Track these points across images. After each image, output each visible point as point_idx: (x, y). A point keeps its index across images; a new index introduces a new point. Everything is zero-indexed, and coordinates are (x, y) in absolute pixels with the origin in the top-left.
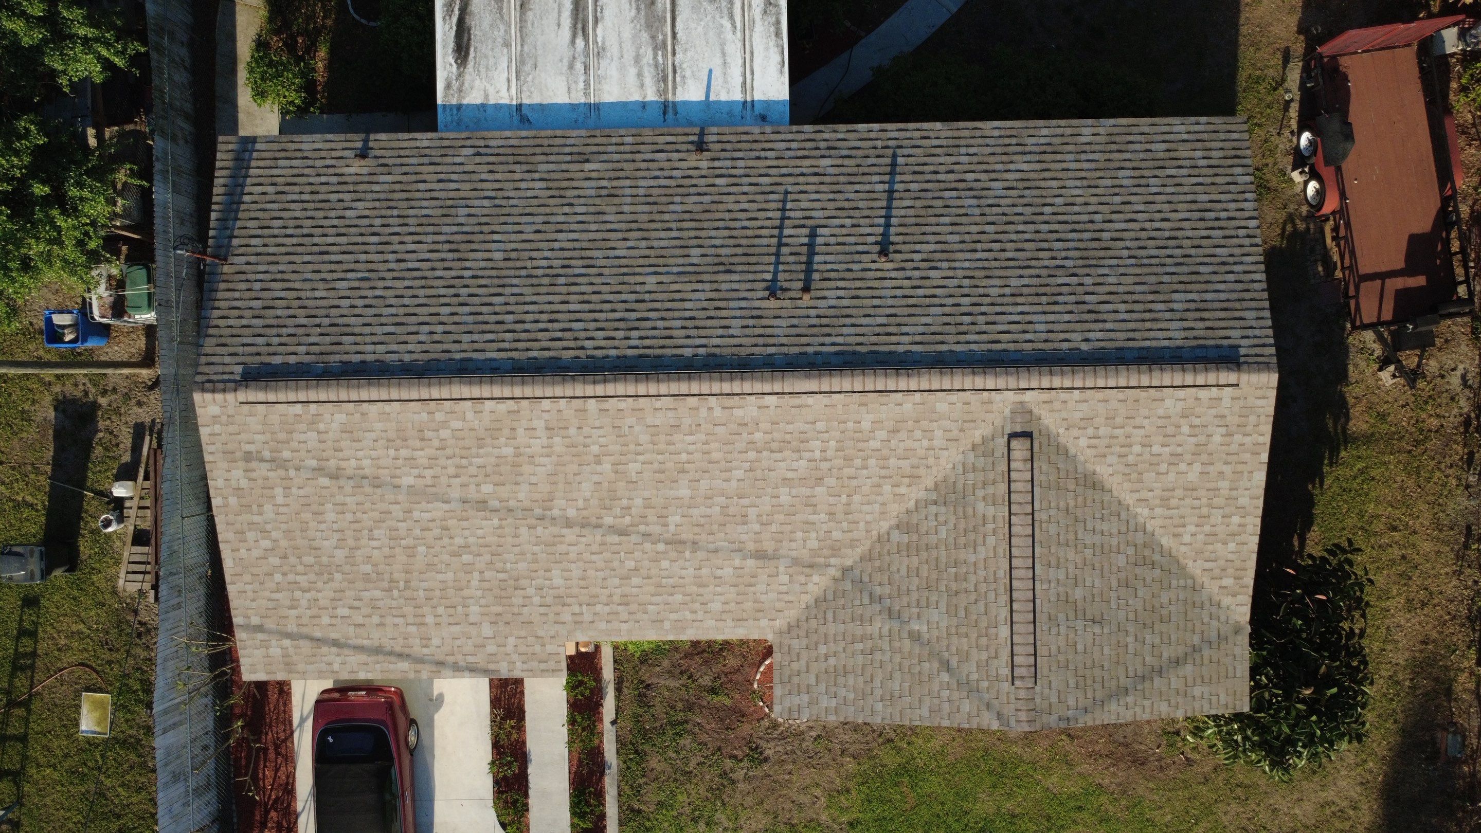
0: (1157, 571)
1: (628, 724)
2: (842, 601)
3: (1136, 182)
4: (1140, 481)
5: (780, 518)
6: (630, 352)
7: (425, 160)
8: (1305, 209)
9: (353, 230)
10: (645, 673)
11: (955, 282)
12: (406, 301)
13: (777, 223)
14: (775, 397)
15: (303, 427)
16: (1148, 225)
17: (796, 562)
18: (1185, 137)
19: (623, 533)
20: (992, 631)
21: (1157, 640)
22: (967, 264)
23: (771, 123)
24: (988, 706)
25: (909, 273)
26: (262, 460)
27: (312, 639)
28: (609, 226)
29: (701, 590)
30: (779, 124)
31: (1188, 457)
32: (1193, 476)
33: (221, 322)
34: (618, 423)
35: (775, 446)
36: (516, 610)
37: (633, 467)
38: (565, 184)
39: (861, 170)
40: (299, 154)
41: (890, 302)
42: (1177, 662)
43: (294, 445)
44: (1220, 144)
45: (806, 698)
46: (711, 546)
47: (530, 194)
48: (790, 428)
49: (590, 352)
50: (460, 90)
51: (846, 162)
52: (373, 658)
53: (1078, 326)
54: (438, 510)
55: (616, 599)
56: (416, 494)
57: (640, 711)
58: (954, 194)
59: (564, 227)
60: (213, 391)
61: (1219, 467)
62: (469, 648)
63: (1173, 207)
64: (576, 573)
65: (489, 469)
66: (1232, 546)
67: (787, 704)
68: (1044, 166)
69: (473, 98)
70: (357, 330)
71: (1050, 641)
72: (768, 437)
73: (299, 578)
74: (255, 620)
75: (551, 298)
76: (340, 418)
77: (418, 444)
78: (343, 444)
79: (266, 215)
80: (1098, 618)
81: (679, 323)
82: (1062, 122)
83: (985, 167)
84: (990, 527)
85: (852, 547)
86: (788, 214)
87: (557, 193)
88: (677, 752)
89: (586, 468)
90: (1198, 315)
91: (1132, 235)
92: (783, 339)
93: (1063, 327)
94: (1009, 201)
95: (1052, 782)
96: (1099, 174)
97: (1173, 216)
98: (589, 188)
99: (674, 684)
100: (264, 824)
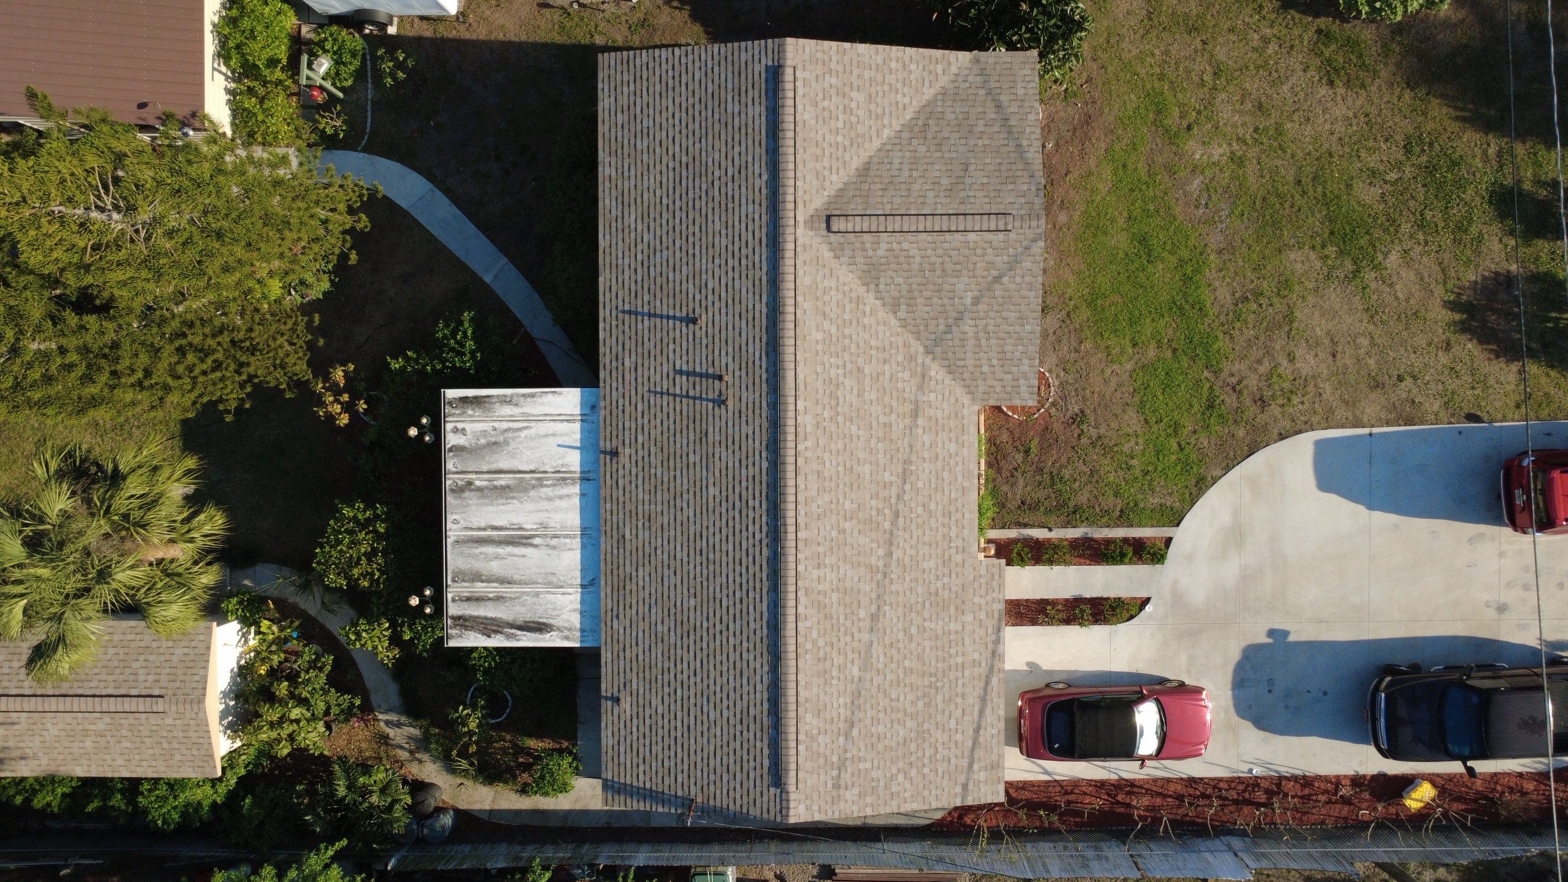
0: (930, 122)
1: (1052, 519)
2: (950, 354)
3: (645, 136)
4: (863, 135)
5: (887, 399)
6: (764, 506)
7: (621, 654)
9: (672, 708)
10: (1013, 504)
11: (716, 270)
12: (725, 669)
13: (671, 398)
14: (798, 402)
15: (815, 745)
16: (677, 129)
17: (920, 388)
18: (613, 99)
19: (897, 515)
20: (971, 245)
21: (982, 122)
22: (704, 261)
23: (598, 401)
24: (1027, 248)
25: (710, 303)
26: (839, 776)
27: (973, 749)
28: (672, 521)
29: (940, 458)
30: (598, 396)
31: (846, 101)
32: (859, 97)
33: (738, 803)
34: (815, 516)
35: (833, 403)
36: (953, 596)
37: (848, 506)
38: (640, 553)
39: (633, 336)
40: (616, 747)
41: (730, 317)
42: (999, 106)
43: (828, 752)
44: (619, 74)
45: (1022, 382)
46: (907, 450)
47: (647, 579)
48: (821, 391)
49: (764, 535)
50: (570, 630)
51: (627, 347)
52: (989, 705)
53: (750, 181)
54: (877, 650)
55: (946, 521)
56: (866, 666)
57: (1042, 509)
58: (652, 269)
59: (672, 553)
60: (788, 808)
62: (982, 632)
63: (664, 110)
64: (926, 550)
65: (848, 611)
66: (913, 67)
67: (1027, 395)
68: (632, 203)
69: (575, 620)
70: (745, 705)
71: (980, 203)
72: (827, 407)
73: (927, 755)
74: (959, 789)
75: (724, 564)
76: (808, 717)
77: (828, 663)
78: (828, 717)
79: (660, 771)
80: (964, 167)
81: (744, 471)
82: (601, 189)
83: (633, 246)
84: (895, 246)
85: (910, 346)
86: (665, 390)
87: (647, 559)
88: (1075, 481)
89: (848, 541)
90: (743, 94)
91: (684, 140)
92: (757, 396)
93: (750, 192)
94: (658, 229)
95: (1103, 188)
96: (639, 163)
97: (670, 110)
98: (644, 535)
99: (1021, 482)
100: (1128, 805)
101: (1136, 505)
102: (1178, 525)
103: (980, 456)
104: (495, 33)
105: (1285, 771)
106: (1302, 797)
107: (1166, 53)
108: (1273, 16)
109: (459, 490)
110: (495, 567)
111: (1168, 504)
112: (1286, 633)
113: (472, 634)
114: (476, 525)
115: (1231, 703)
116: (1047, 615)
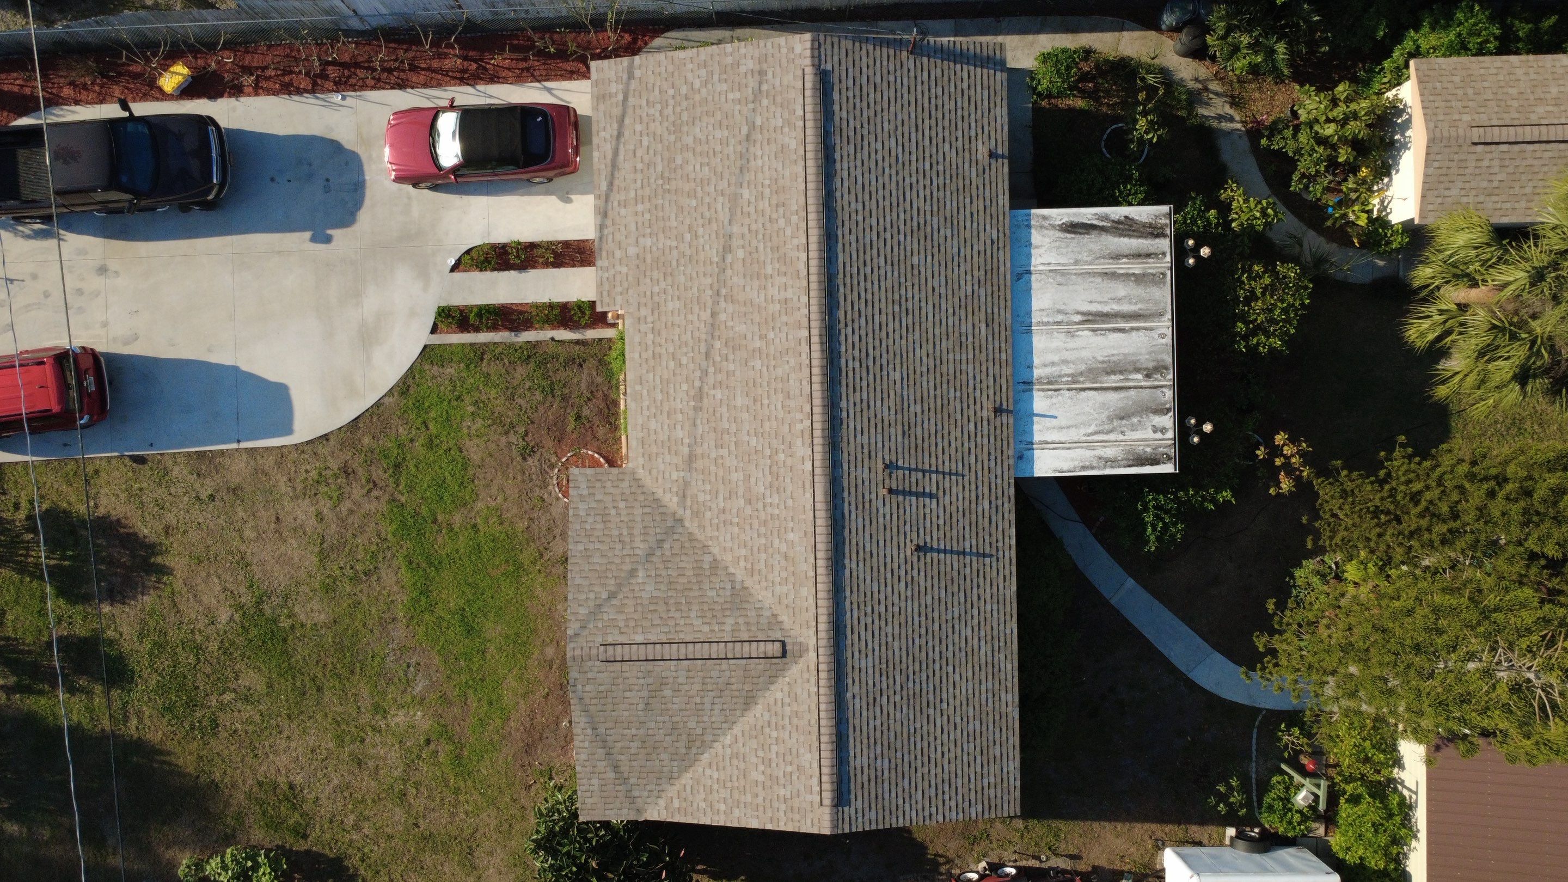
0: (684, 751)
1: (550, 350)
2: (658, 519)
3: (972, 733)
4: (750, 737)
5: (721, 473)
6: (843, 361)
7: (988, 202)
8: (956, 871)
9: (934, 150)
10: (592, 363)
11: (896, 601)
12: (881, 192)
13: (940, 469)
14: (810, 468)
15: (786, 115)
16: (939, 742)
17: (686, 484)
18: (1005, 770)
19: (707, 355)
20: (640, 630)
21: (633, 751)
22: (909, 609)
23: (1016, 464)
24: (584, 627)
25: (903, 567)
26: (760, 84)
27: (623, 116)
28: (938, 343)
29: (665, 414)
30: (1015, 470)
31: (768, 771)
32: (755, 775)
33: (864, 52)
34: (791, 352)
35: (775, 468)
36: (648, 273)
37: (758, 363)
38: (970, 310)
39: (980, 531)
40: (992, 105)
41: (881, 554)
42: (616, 767)
43: (772, 108)
44: (999, 795)
45: (585, 492)
46: (698, 422)
47: (962, 283)
48: (788, 480)
49: (843, 331)
50: (1042, 227)
51: (987, 520)
52: (609, 161)
53: (864, 691)
54: (724, 216)
55: (658, 350)
56: (734, 199)
57: (561, 360)
58: (962, 600)
59: (937, 310)
60: (812, 49)
61: (762, 794)
62: (618, 237)
63: (953, 761)
64: (677, 320)
65: (755, 255)
66: (703, 805)
67: (580, 479)
68: (983, 667)
69: (1036, 237)
70: (859, 155)
71: (632, 671)
72: (781, 464)
73: (670, 108)
74: (637, 73)
75: (883, 300)
76: (793, 144)
77: (774, 202)
78: (773, 145)
79: (946, 83)
80: (649, 707)
81: (865, 397)
82: (1016, 680)
83: (982, 623)
84: (716, 628)
85: (699, 526)
86: (947, 477)
87: (963, 303)
88: (529, 389)
89: (756, 329)
90: (873, 777)
91: (932, 730)
92: (854, 474)
93: (864, 679)
94: (957, 640)
95: (511, 682)
96: (977, 707)
97: (946, 760)
98: (967, 327)
99: (583, 385)
100: (465, 58)
101: (468, 366)
102: (426, 346)
103: (625, 412)
104: (1125, 830)
105: (309, 99)
106: (291, 72)
107: (453, 815)
108: (350, 851)
109: (1159, 369)
110: (1121, 290)
111: (436, 368)
112: (314, 239)
113: (1144, 219)
114: (1141, 333)
115: (366, 167)
116: (554, 252)
